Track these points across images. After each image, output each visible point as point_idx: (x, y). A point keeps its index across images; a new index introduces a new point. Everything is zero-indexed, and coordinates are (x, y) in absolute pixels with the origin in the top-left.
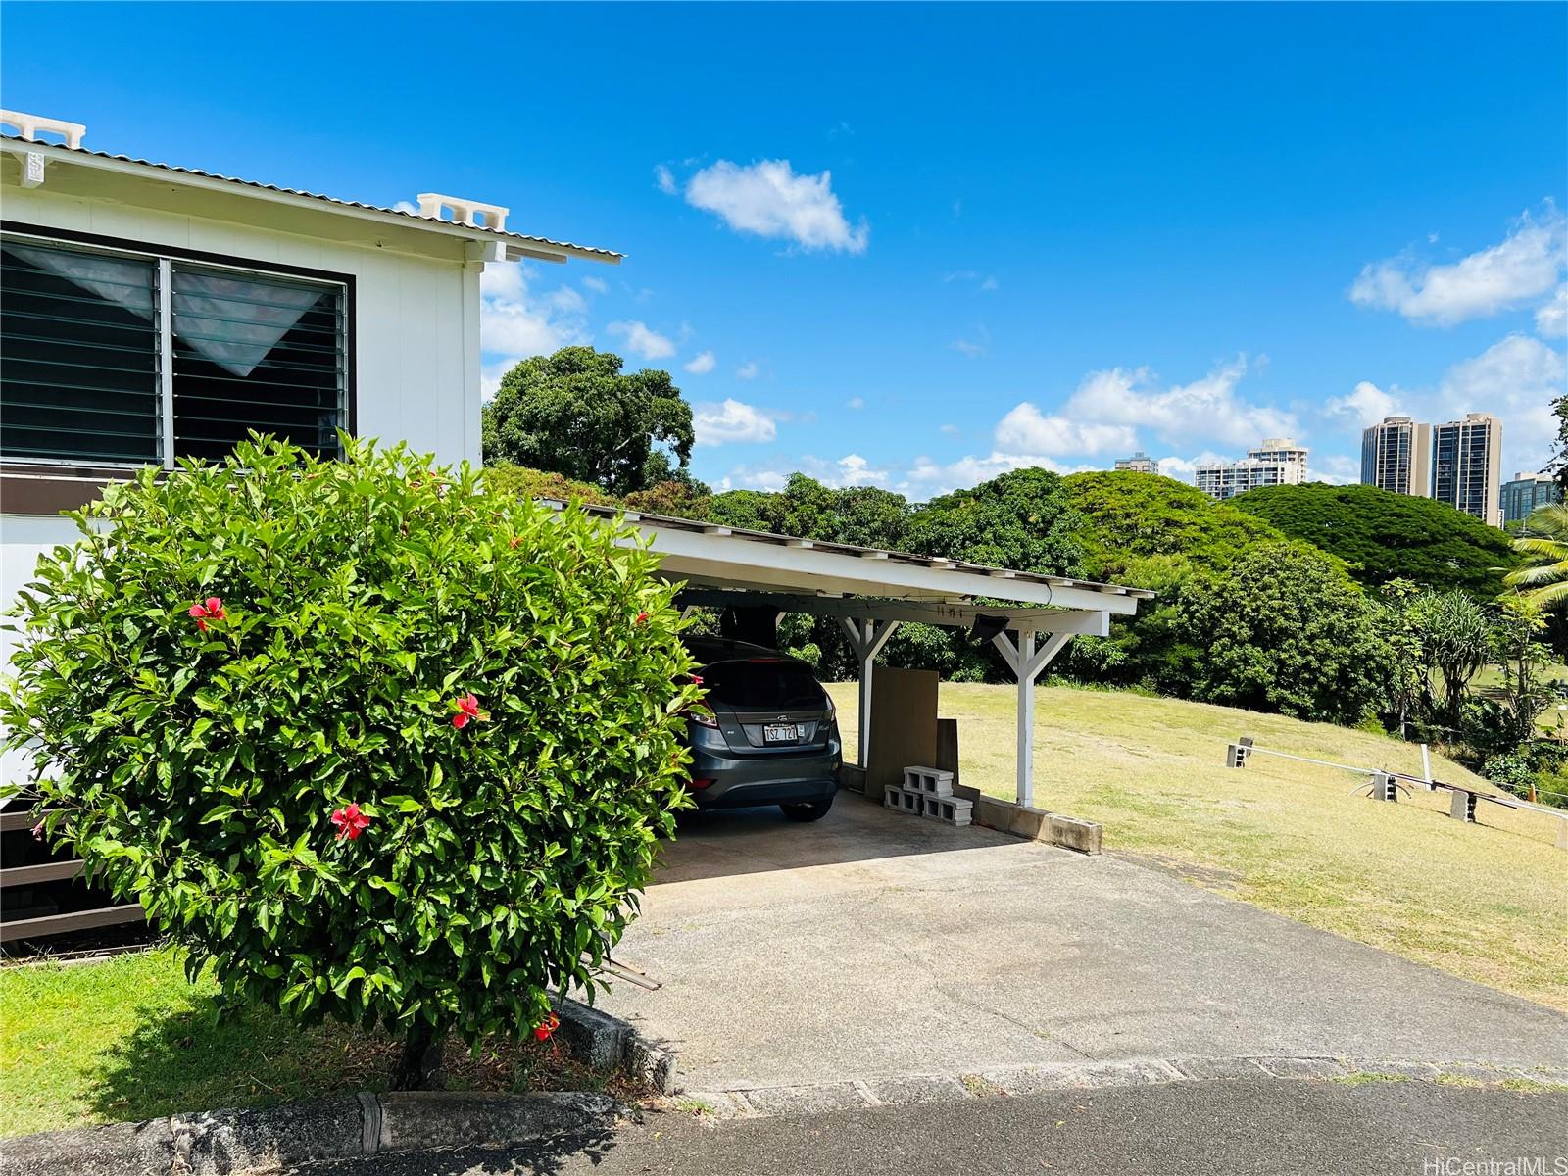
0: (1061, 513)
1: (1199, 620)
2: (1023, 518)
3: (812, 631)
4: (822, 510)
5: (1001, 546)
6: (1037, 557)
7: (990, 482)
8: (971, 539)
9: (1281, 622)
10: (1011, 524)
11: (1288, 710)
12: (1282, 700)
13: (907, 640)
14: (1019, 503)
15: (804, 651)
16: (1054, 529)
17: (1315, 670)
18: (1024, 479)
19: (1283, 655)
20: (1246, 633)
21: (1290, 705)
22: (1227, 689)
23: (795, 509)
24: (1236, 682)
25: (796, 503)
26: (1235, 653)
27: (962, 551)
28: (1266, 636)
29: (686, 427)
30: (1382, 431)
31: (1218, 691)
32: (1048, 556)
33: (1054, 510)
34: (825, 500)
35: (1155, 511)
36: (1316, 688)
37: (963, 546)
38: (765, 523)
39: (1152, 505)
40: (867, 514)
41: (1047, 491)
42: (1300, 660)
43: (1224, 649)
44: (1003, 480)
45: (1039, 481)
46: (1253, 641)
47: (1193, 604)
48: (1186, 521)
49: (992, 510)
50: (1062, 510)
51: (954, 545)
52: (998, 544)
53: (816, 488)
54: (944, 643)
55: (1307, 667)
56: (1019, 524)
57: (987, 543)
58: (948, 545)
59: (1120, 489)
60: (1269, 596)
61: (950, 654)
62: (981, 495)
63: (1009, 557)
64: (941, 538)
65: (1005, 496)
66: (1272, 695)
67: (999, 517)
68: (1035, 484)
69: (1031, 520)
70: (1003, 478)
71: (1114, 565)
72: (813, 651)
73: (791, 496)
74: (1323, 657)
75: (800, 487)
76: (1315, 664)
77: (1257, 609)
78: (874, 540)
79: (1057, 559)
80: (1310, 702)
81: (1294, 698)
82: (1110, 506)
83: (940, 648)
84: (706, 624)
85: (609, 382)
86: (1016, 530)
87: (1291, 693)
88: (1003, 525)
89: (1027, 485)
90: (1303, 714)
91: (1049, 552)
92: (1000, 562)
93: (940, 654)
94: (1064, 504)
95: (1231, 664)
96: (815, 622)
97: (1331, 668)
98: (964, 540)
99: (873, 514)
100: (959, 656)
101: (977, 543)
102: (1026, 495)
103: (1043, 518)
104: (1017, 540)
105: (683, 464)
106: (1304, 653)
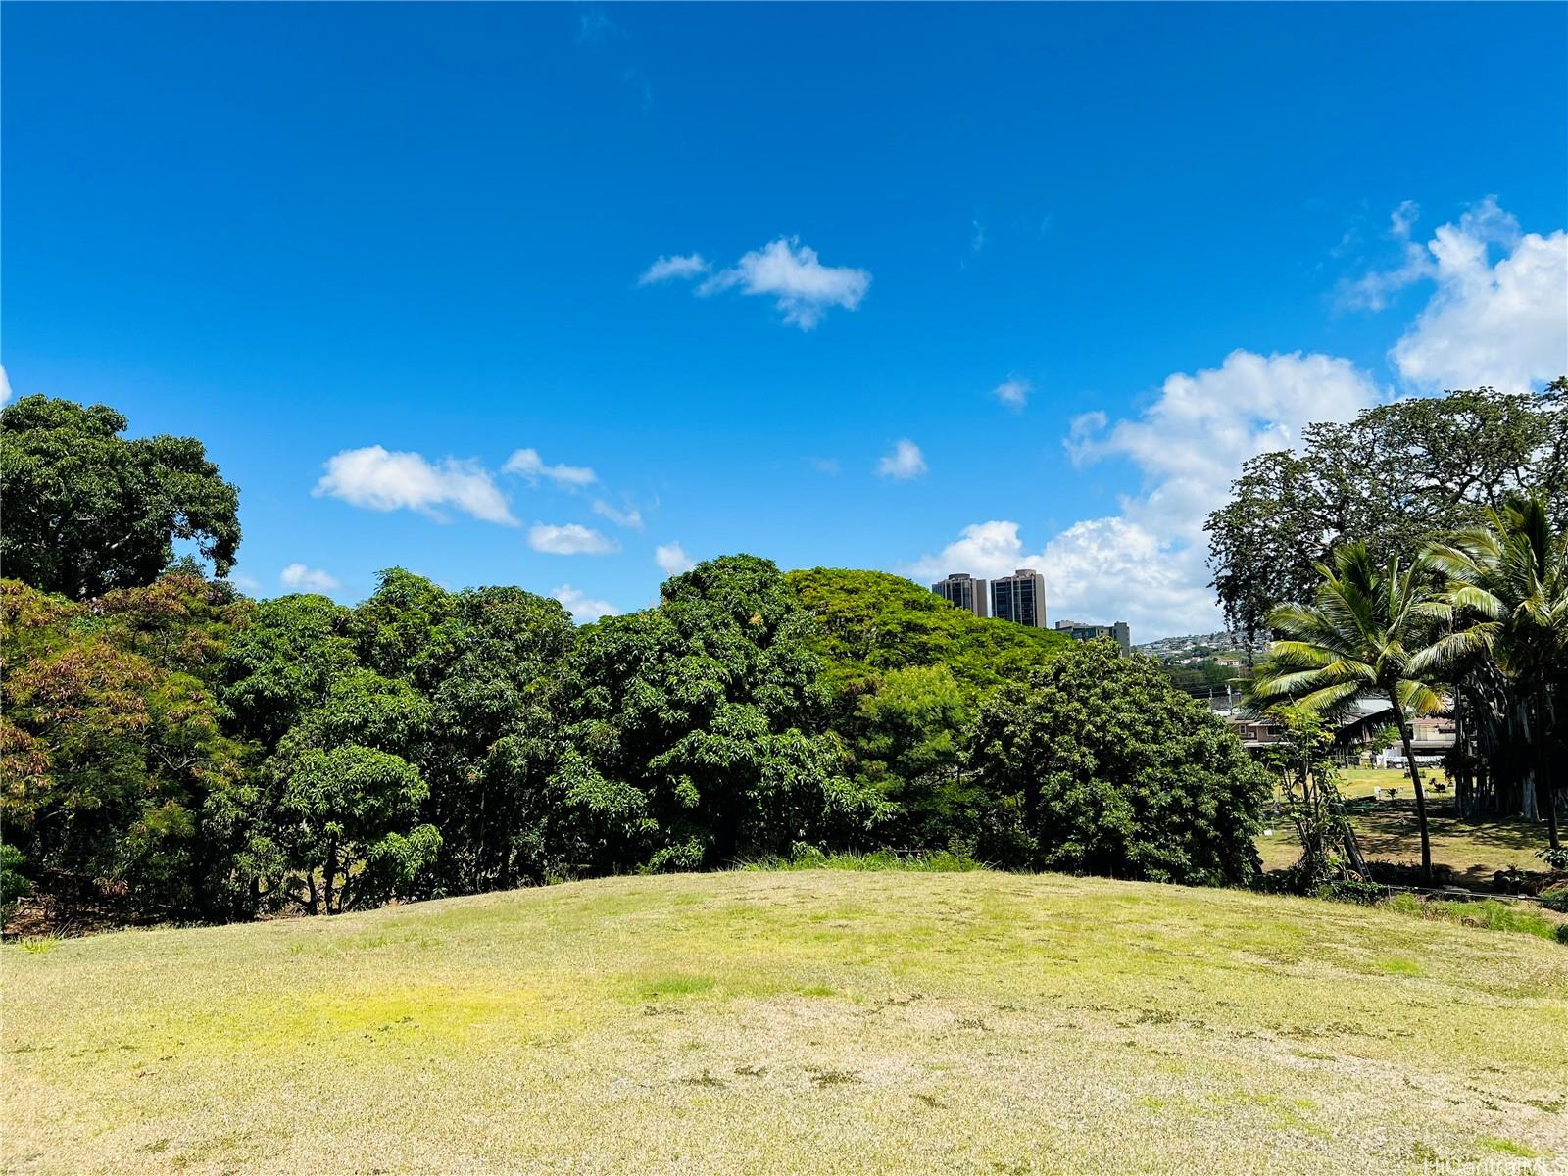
0: (788, 613)
1: (1020, 747)
2: (742, 619)
3: (426, 804)
4: (436, 620)
5: (717, 658)
6: (764, 672)
7: (687, 575)
8: (671, 648)
9: (1133, 744)
10: (727, 626)
11: (1156, 872)
12: (1145, 856)
13: (583, 806)
14: (734, 597)
15: (413, 838)
16: (781, 636)
17: (1186, 810)
18: (734, 569)
19: (1144, 792)
20: (1091, 762)
21: (1159, 864)
22: (1073, 848)
23: (393, 619)
24: (1085, 837)
25: (395, 610)
26: (1079, 793)
27: (660, 667)
28: (1117, 766)
29: (226, 518)
30: (948, 586)
31: (1061, 852)
32: (778, 671)
33: (778, 609)
34: (440, 605)
35: (892, 613)
36: (1188, 836)
37: (661, 660)
38: (344, 640)
39: (887, 606)
40: (510, 621)
41: (764, 585)
42: (1165, 799)
43: (1064, 789)
44: (705, 570)
45: (754, 572)
46: (1101, 773)
47: (1006, 724)
48: (930, 624)
49: (696, 609)
50: (789, 609)
51: (647, 660)
52: (712, 655)
53: (426, 588)
54: (639, 808)
55: (1175, 806)
56: (736, 628)
57: (696, 653)
58: (638, 659)
59: (841, 588)
60: (1114, 708)
61: (652, 824)
62: (674, 592)
63: (731, 672)
64: (628, 649)
65: (712, 591)
66: (1132, 853)
67: (709, 617)
68: (749, 575)
69: (753, 621)
70: (705, 567)
71: (860, 682)
72: (429, 837)
73: (388, 599)
74: (1194, 791)
75: (402, 587)
76: (1187, 802)
77: (1102, 728)
78: (522, 659)
79: (792, 673)
80: (1184, 858)
81: (1162, 855)
82: (836, 608)
83: (632, 815)
84: (239, 803)
85: (100, 447)
86: (733, 635)
87: (1158, 847)
88: (716, 627)
89: (740, 576)
90: (1178, 876)
91: (780, 665)
92: (720, 679)
93: (634, 825)
94: (789, 601)
95: (1075, 810)
96: (431, 790)
97: (1209, 806)
98: (661, 652)
99: (518, 622)
100: (663, 825)
101: (680, 654)
102: (741, 588)
103: (765, 618)
104: (739, 648)
105: (221, 572)
106: (1168, 786)
